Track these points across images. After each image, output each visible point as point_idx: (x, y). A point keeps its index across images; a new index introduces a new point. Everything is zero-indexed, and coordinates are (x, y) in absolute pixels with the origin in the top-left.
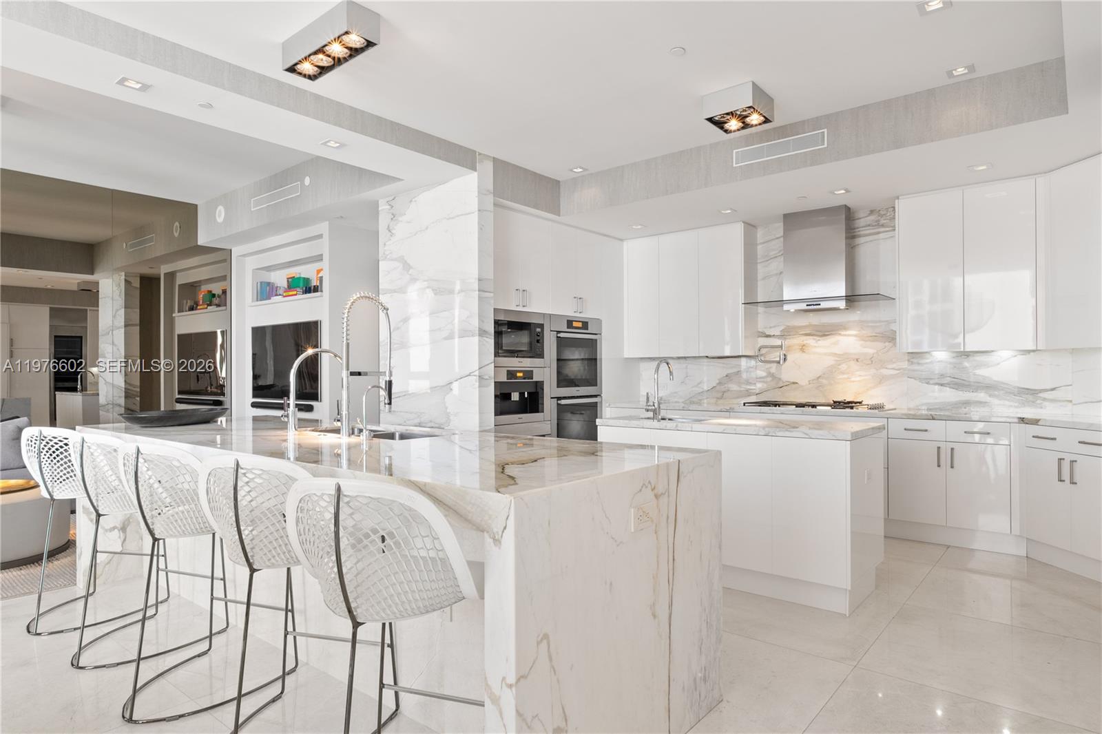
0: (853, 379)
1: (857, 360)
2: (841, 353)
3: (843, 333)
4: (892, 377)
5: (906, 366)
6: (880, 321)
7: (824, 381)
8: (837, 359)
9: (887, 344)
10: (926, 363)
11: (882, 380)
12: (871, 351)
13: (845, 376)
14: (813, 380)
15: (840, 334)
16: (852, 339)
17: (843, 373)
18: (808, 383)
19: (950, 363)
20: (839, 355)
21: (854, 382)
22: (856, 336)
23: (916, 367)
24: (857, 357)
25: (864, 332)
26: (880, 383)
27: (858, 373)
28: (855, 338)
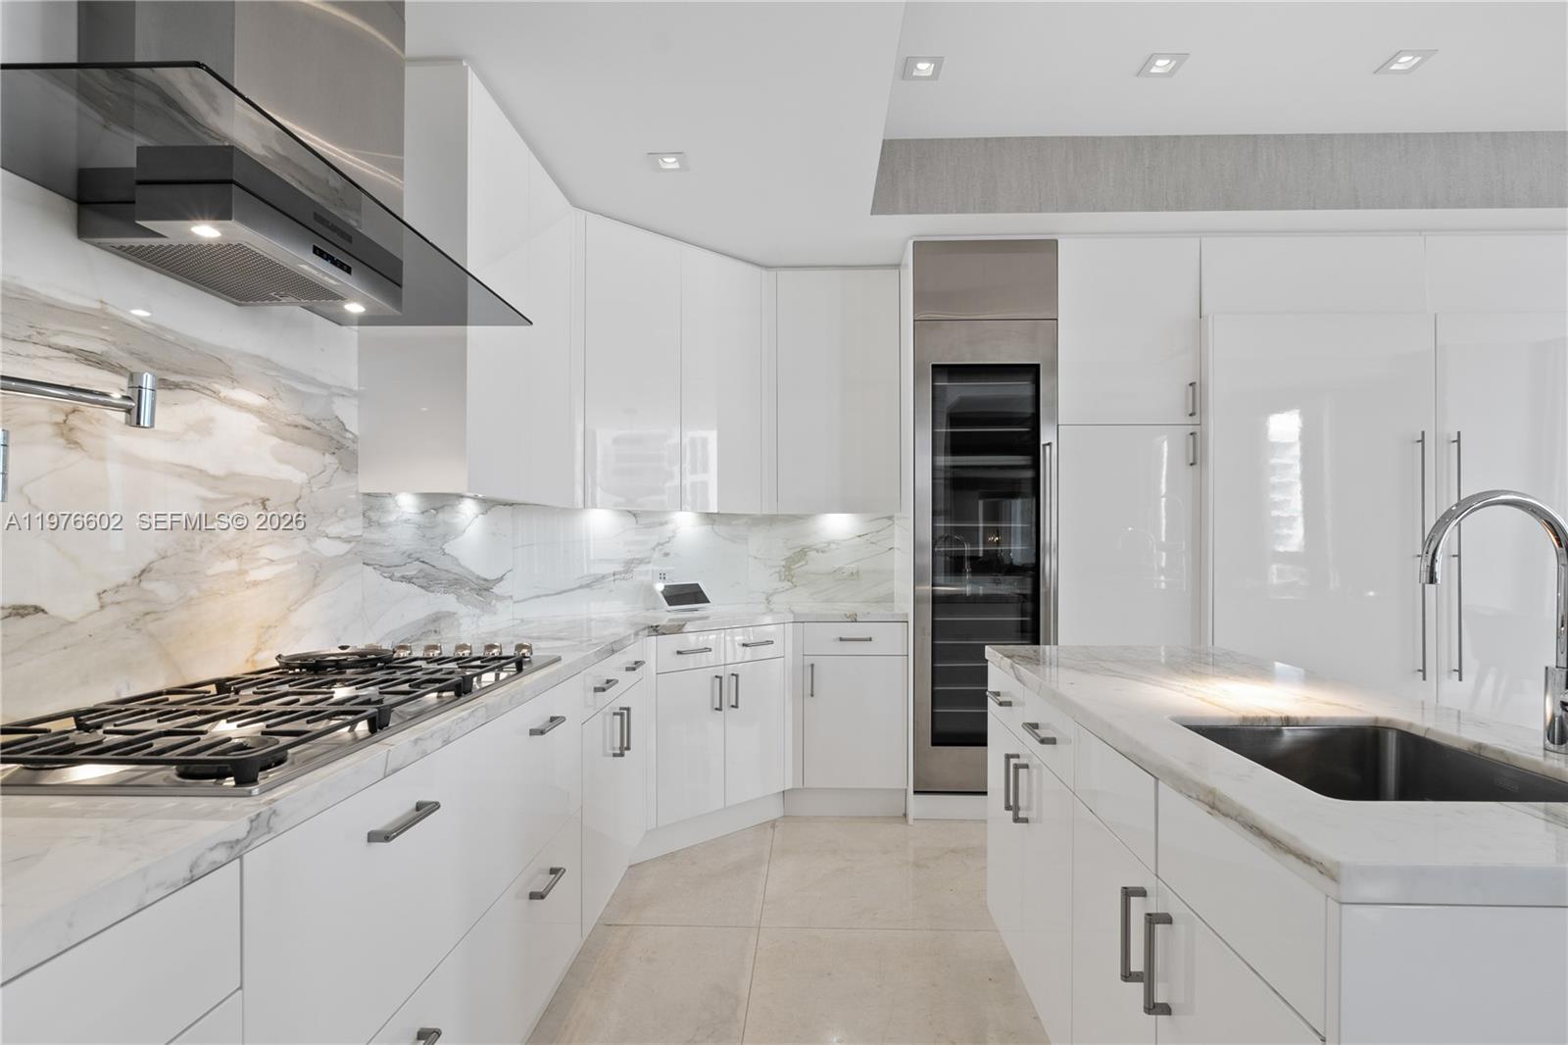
0: (255, 575)
1: (264, 503)
2: (220, 472)
3: (226, 391)
4: (337, 563)
5: (360, 534)
6: (313, 382)
7: (160, 589)
8: (211, 495)
9: (329, 459)
10: (389, 525)
11: (317, 572)
12: (299, 477)
13: (232, 565)
14: (117, 588)
15: (215, 394)
16: (250, 422)
17: (225, 553)
18: (96, 605)
19: (419, 527)
20: (214, 477)
21: (255, 584)
22: (259, 413)
23: (376, 535)
24: (263, 495)
25: (280, 405)
26: (314, 586)
27: (267, 552)
28: (254, 422)
